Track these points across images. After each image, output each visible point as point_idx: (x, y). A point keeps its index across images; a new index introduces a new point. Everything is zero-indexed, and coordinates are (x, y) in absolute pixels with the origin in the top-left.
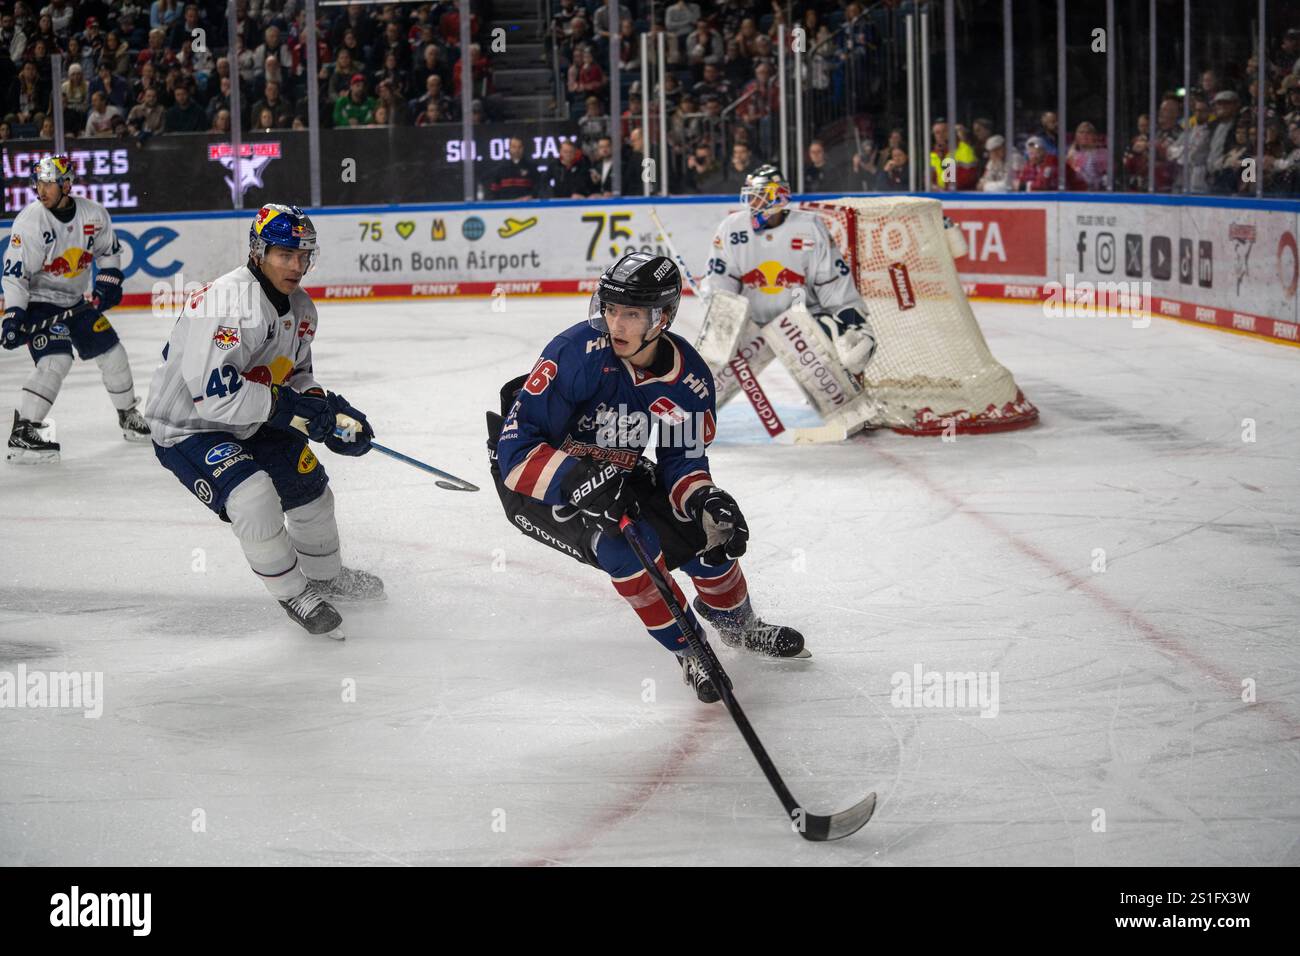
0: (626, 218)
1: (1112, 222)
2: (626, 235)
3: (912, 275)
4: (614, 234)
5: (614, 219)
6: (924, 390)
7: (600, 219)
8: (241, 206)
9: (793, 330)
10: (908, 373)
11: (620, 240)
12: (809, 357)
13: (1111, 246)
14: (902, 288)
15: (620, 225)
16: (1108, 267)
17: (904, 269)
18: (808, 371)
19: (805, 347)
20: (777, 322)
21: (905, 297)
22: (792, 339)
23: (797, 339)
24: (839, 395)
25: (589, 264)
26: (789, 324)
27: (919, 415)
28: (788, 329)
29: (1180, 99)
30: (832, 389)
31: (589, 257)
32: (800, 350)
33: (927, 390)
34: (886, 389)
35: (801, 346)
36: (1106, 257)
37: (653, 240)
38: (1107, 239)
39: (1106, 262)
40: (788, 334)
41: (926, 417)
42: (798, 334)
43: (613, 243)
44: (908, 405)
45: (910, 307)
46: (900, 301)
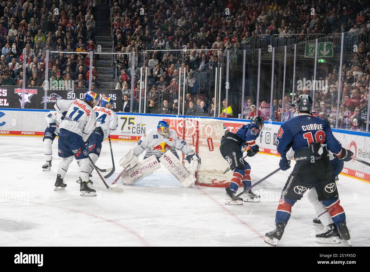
0: (133, 119)
1: (270, 129)
2: (133, 124)
3: (213, 141)
4: (130, 123)
5: (130, 119)
6: (215, 174)
7: (126, 119)
8: (24, 107)
9: (168, 158)
10: (211, 169)
11: (131, 125)
12: (173, 165)
13: (270, 136)
14: (210, 145)
15: (131, 121)
16: (268, 142)
17: (211, 139)
18: (174, 169)
19: (172, 162)
20: (163, 156)
21: (211, 147)
22: (168, 160)
23: (169, 160)
24: (184, 175)
25: (122, 131)
26: (167, 156)
27: (213, 181)
28: (166, 158)
29: (291, 97)
30: (182, 173)
31: (122, 129)
32: (171, 163)
33: (216, 174)
34: (204, 173)
35: (170, 162)
36: (268, 139)
37: (141, 125)
38: (269, 134)
39: (268, 140)
40: (166, 159)
41: (215, 182)
42: (169, 159)
43: (129, 126)
44: (210, 178)
45: (212, 150)
46: (210, 148)
